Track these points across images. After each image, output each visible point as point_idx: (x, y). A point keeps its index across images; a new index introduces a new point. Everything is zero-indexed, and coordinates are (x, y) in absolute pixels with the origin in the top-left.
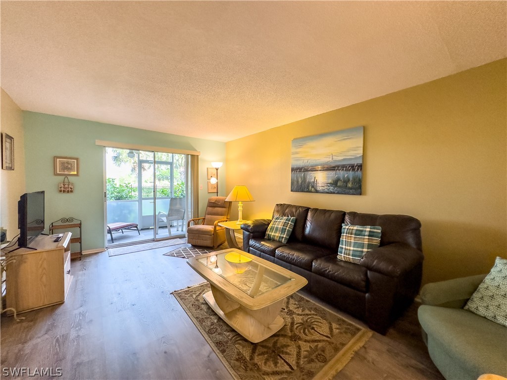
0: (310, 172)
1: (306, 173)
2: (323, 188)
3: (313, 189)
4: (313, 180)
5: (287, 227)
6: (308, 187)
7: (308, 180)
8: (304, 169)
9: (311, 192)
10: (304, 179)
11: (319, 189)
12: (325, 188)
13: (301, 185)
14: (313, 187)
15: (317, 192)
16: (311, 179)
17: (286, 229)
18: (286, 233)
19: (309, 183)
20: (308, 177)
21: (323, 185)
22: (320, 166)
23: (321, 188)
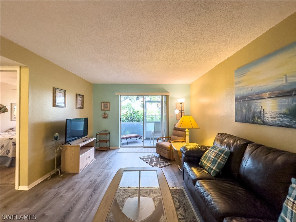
0: (255, 101)
1: (251, 102)
2: (273, 119)
3: (259, 120)
4: (259, 110)
5: (218, 159)
6: (253, 118)
7: (253, 110)
8: (248, 98)
9: (256, 123)
10: (249, 109)
11: (268, 120)
12: (277, 120)
13: (245, 116)
14: (259, 118)
15: (265, 123)
16: (257, 109)
17: (217, 161)
18: (216, 165)
19: (254, 113)
20: (253, 106)
21: (273, 116)
22: (267, 93)
23: (270, 119)
